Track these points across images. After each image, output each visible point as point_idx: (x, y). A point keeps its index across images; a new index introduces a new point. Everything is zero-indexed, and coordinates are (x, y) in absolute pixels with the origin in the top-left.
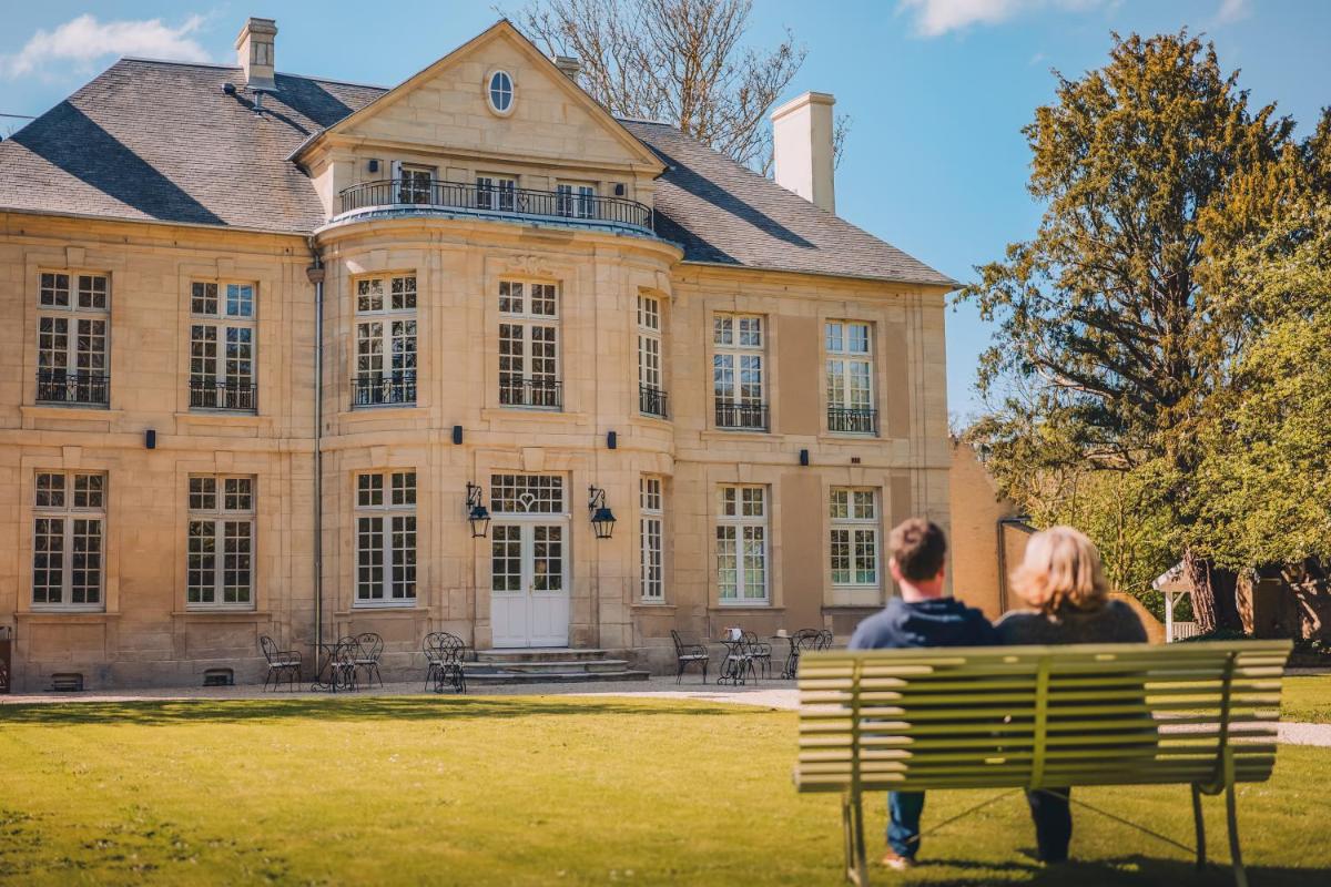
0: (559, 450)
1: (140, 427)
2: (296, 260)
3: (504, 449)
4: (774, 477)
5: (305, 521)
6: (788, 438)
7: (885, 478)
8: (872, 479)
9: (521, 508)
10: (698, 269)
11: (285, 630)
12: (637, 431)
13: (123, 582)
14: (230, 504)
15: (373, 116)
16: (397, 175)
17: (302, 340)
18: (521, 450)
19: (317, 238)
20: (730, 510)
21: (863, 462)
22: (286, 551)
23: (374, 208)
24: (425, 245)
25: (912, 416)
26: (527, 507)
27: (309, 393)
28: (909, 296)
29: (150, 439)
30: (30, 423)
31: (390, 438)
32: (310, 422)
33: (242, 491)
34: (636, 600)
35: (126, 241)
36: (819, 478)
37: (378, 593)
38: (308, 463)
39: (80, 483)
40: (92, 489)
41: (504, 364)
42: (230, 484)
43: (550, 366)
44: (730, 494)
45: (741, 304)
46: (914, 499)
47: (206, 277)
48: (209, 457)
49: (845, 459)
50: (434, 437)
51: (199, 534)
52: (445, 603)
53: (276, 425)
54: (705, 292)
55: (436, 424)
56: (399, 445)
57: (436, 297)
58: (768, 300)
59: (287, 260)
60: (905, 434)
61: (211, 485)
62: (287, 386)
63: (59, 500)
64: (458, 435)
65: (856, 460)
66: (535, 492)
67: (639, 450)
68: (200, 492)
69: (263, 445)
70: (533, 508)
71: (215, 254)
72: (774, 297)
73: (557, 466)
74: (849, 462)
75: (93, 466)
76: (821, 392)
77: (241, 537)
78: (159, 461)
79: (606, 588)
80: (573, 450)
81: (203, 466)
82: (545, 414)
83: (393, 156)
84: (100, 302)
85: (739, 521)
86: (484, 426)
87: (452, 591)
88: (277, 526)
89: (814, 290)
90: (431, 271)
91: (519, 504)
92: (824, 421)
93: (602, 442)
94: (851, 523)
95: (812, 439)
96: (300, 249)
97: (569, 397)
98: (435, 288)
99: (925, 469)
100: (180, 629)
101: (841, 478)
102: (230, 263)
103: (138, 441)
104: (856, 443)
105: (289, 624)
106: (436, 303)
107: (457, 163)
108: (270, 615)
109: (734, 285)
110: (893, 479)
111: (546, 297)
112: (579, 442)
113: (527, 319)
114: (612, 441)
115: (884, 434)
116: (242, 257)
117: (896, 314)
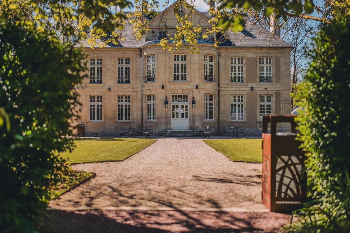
0: (186, 89)
1: (108, 87)
2: (137, 53)
3: (174, 89)
4: (245, 93)
5: (139, 104)
6: (249, 84)
7: (274, 93)
8: (270, 93)
9: (179, 101)
10: (226, 48)
11: (136, 126)
12: (204, 85)
13: (105, 116)
14: (126, 101)
15: (153, 22)
16: (158, 34)
17: (139, 69)
18: (177, 90)
19: (140, 48)
20: (235, 100)
21: (268, 89)
22: (136, 110)
23: (151, 41)
24: (157, 49)
25: (281, 78)
26: (180, 101)
27: (140, 79)
28: (281, 50)
29: (109, 89)
30: (88, 87)
31: (151, 88)
32: (140, 85)
33: (128, 99)
34: (203, 120)
35: (105, 52)
36: (256, 93)
37: (151, 119)
38: (140, 93)
39: (98, 98)
40: (100, 99)
41: (175, 72)
42: (126, 97)
43: (185, 72)
44: (235, 97)
45: (237, 55)
46: (281, 97)
47: (120, 57)
48: (121, 92)
49: (263, 89)
50: (159, 87)
51: (120, 107)
52: (161, 121)
53: (134, 86)
54: (228, 53)
55: (159, 85)
56: (152, 89)
57: (159, 59)
58: (244, 53)
59: (135, 53)
60: (279, 82)
61: (122, 97)
62: (136, 78)
63: (94, 101)
64: (163, 87)
65: (266, 89)
66: (182, 98)
67: (204, 89)
68: (120, 99)
69: (131, 90)
70: (181, 101)
71: (121, 53)
72: (245, 53)
73: (186, 93)
74: (264, 89)
75: (100, 95)
76: (257, 73)
77: (128, 107)
78: (111, 93)
79: (196, 118)
80: (189, 89)
81: (120, 94)
82: (183, 82)
83: (157, 30)
84: (101, 63)
85: (237, 103)
86: (169, 85)
87: (163, 118)
88: (134, 105)
89: (256, 50)
90: (158, 54)
91: (178, 100)
92: (258, 80)
93: (195, 87)
94: (265, 103)
95: (255, 84)
96: (138, 51)
97: (188, 78)
98: (159, 57)
99: (284, 90)
100: (116, 125)
101: (262, 93)
102: (124, 54)
103: (107, 90)
104: (266, 85)
105: (137, 124)
106: (159, 60)
107: (171, 30)
108: (133, 123)
109: (236, 51)
110: (275, 93)
111: (184, 58)
112: (190, 87)
113: (180, 62)
114: (197, 87)
115: (274, 82)
116: (126, 53)
117: (278, 55)
